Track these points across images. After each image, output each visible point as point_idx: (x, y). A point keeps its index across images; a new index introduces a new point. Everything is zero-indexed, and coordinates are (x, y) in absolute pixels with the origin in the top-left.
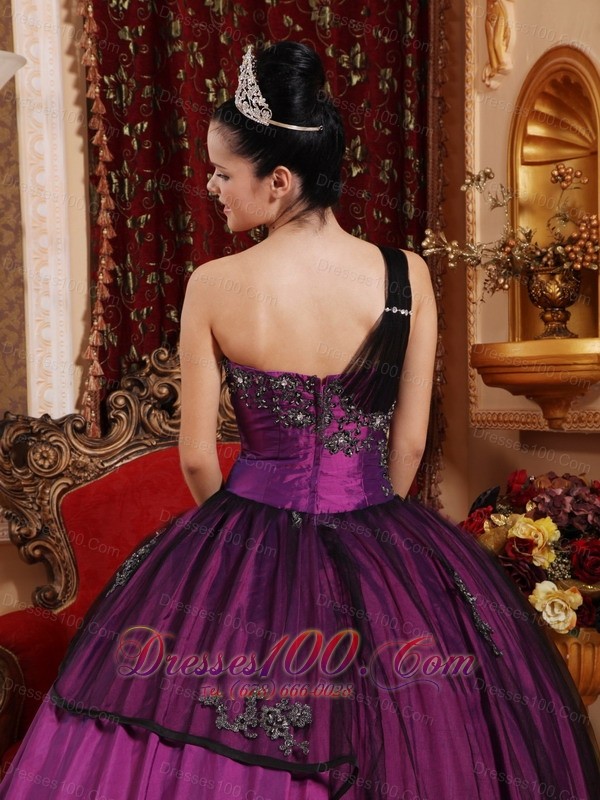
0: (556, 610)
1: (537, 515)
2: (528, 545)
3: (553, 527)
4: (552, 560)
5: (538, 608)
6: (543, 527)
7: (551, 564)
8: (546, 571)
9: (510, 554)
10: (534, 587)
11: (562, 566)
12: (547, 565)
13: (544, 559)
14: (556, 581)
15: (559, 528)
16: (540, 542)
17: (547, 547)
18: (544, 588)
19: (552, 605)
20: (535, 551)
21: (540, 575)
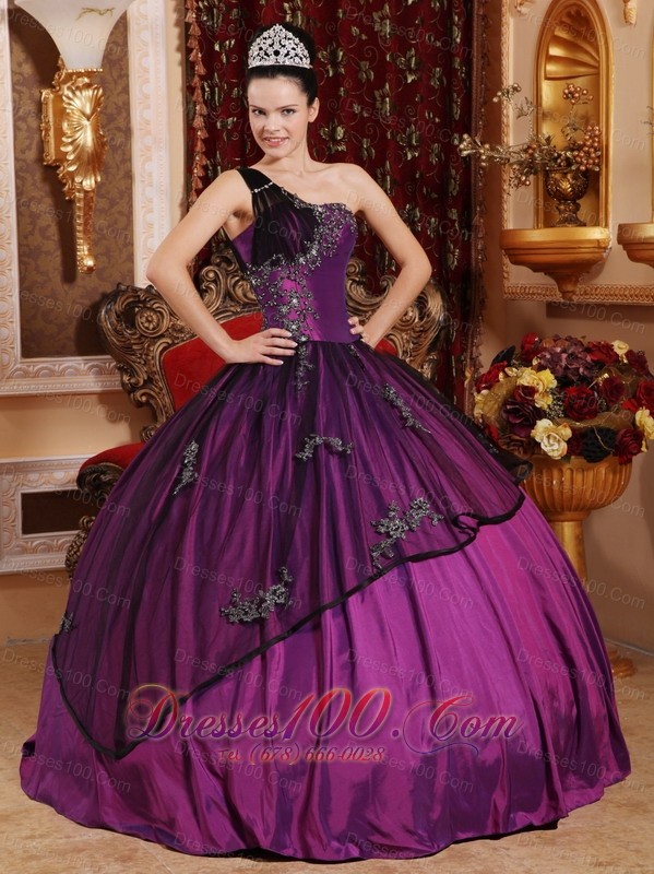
0: (551, 441)
1: (540, 368)
2: (531, 391)
3: (552, 377)
4: (550, 403)
5: (538, 440)
6: (543, 378)
7: (549, 406)
8: (545, 411)
9: (518, 398)
10: (535, 424)
11: (557, 408)
12: (546, 407)
13: (543, 402)
14: (552, 419)
15: (556, 378)
16: (541, 389)
17: (546, 393)
18: (543, 424)
19: (549, 437)
20: (536, 396)
21: (540, 414)
